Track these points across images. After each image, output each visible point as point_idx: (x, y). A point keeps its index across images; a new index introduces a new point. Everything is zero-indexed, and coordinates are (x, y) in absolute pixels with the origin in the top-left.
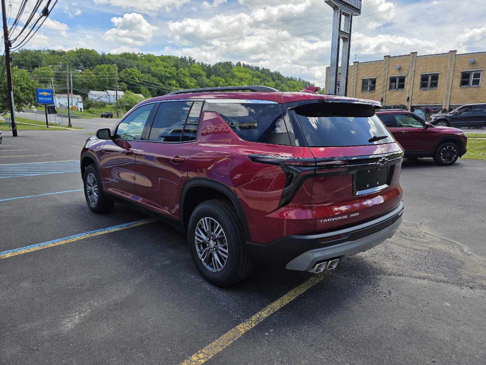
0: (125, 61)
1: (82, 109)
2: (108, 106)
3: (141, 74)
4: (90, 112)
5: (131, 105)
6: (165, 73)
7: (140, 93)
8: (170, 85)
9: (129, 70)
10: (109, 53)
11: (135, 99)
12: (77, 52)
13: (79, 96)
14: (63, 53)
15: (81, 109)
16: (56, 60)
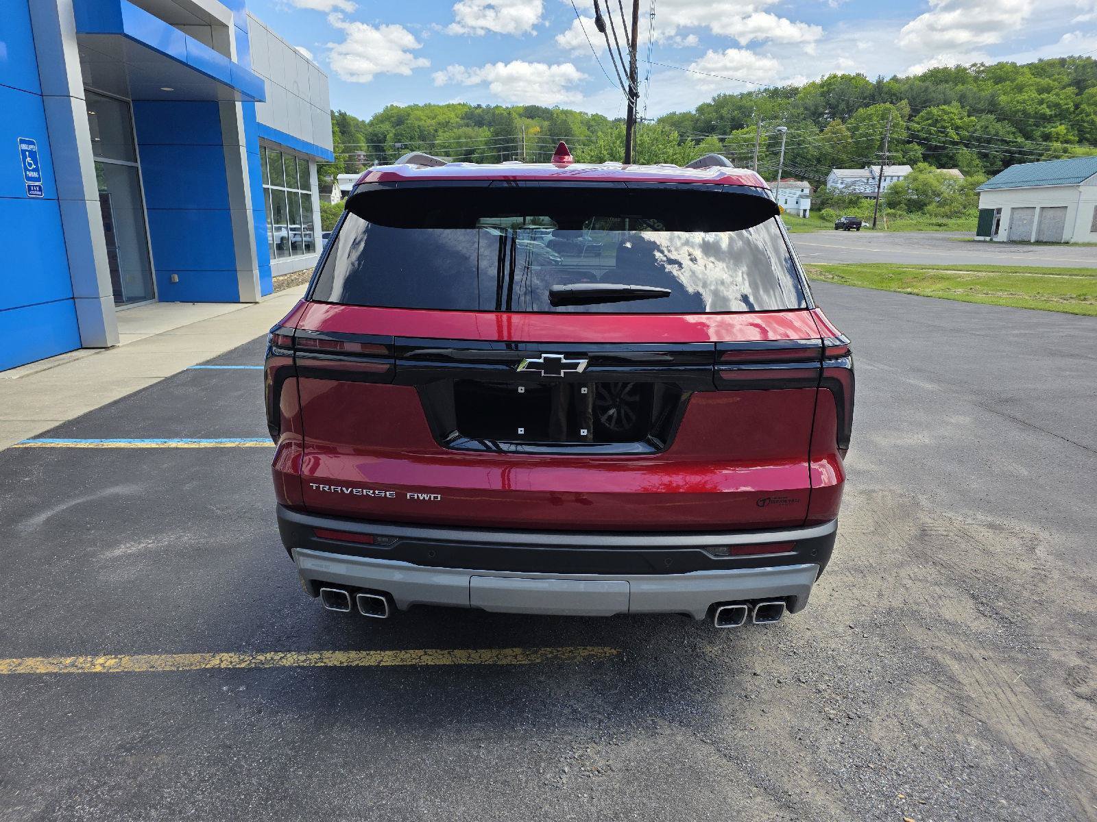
0: (932, 88)
1: (808, 213)
2: (865, 202)
3: (966, 119)
4: (822, 218)
5: (922, 198)
6: (1036, 108)
7: (954, 166)
8: (1047, 137)
9: (935, 110)
10: (895, 76)
11: (935, 183)
12: (822, 86)
13: (806, 184)
14: (794, 92)
15: (805, 211)
16: (776, 109)
